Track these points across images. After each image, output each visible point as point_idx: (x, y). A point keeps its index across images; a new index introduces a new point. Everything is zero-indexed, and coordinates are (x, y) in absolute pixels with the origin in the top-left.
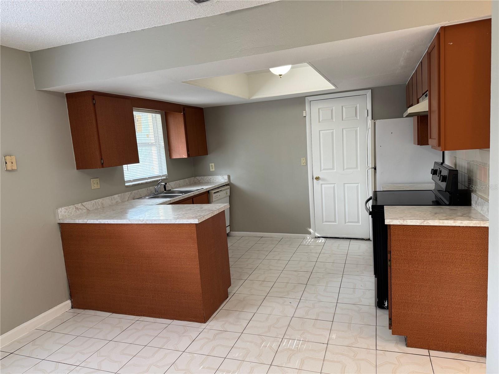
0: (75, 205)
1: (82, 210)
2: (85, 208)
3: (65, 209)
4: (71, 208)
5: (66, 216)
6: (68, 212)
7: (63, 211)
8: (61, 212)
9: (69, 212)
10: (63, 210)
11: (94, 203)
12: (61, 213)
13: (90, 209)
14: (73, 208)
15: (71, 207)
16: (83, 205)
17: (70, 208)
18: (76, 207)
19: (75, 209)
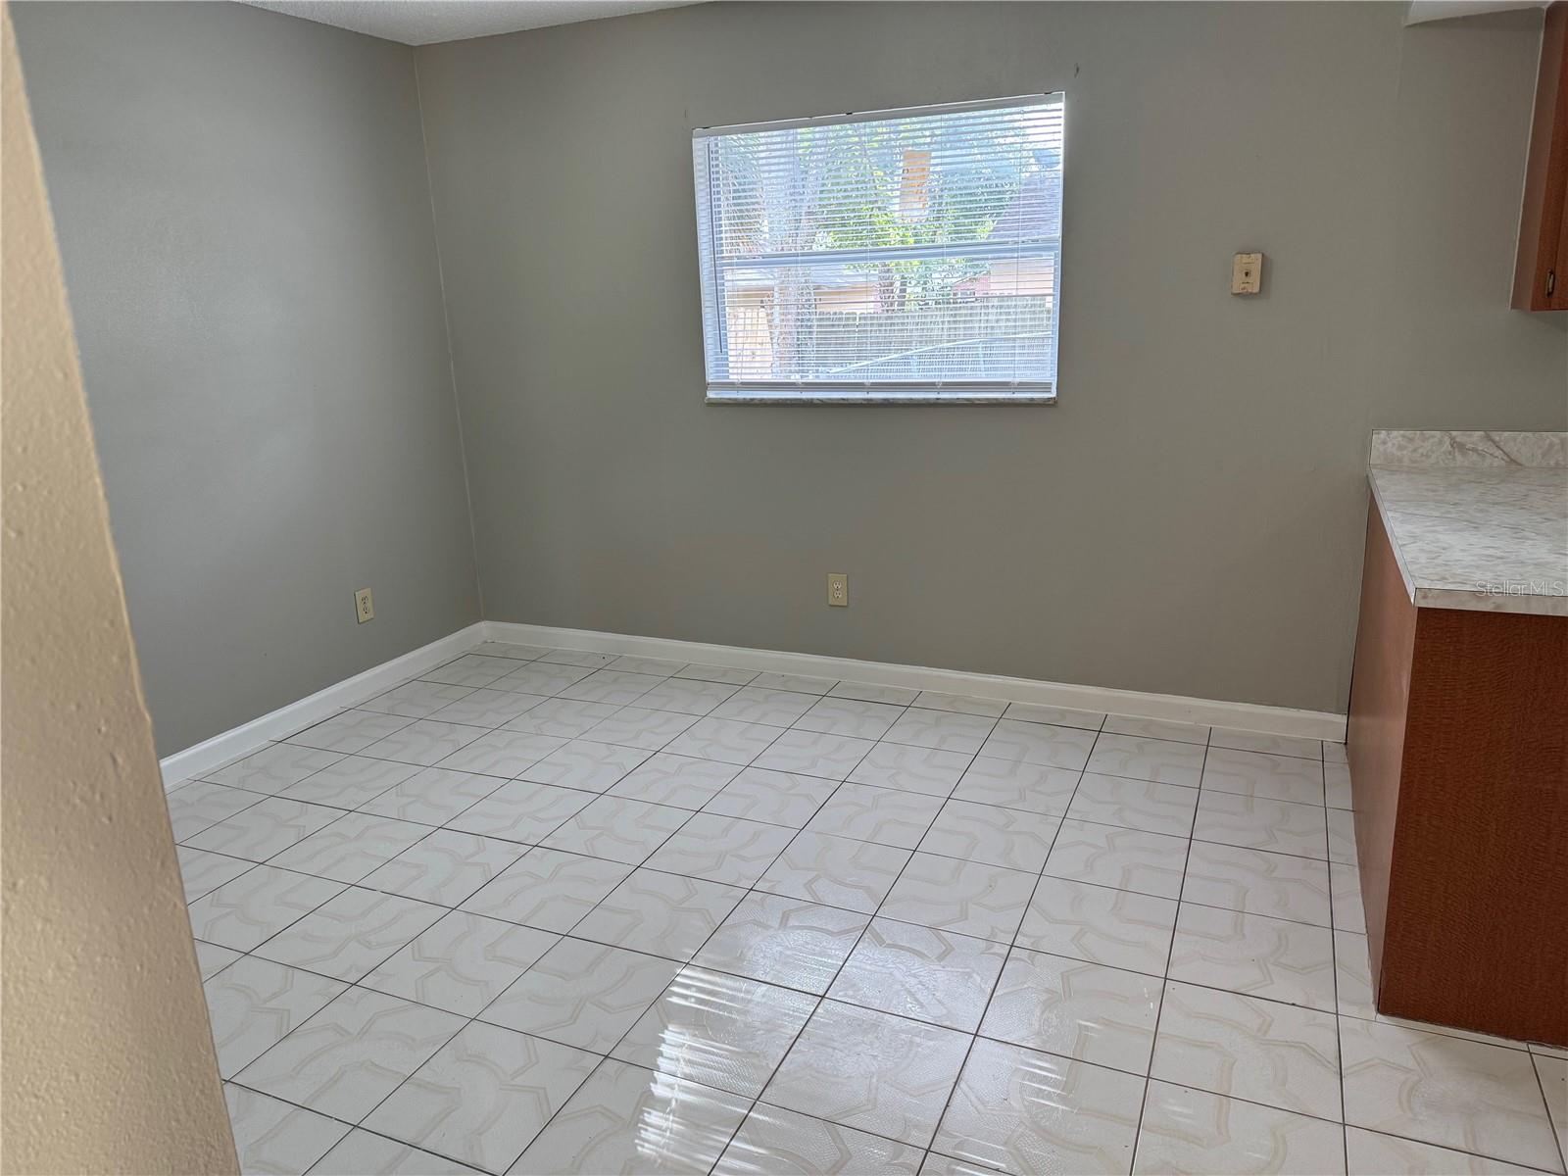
0: (1454, 433)
1: (1484, 456)
2: (1498, 453)
3: (1403, 436)
4: (1431, 441)
5: (1400, 460)
6: (1415, 450)
7: (1395, 441)
8: (1384, 443)
9: (1420, 451)
10: (1396, 437)
11: (1551, 445)
12: (1381, 448)
13: (1523, 460)
14: (1441, 442)
15: (1433, 437)
16: (1493, 441)
17: (1428, 439)
18: (1458, 440)
19: (1447, 446)
